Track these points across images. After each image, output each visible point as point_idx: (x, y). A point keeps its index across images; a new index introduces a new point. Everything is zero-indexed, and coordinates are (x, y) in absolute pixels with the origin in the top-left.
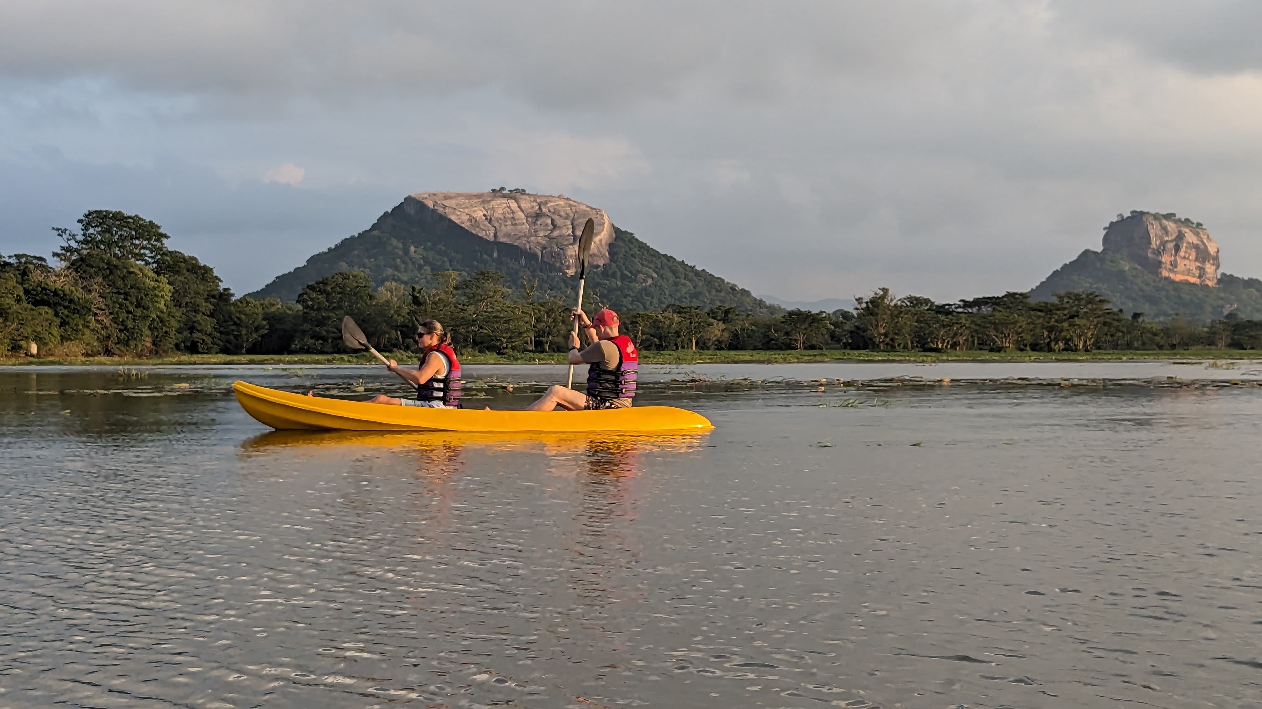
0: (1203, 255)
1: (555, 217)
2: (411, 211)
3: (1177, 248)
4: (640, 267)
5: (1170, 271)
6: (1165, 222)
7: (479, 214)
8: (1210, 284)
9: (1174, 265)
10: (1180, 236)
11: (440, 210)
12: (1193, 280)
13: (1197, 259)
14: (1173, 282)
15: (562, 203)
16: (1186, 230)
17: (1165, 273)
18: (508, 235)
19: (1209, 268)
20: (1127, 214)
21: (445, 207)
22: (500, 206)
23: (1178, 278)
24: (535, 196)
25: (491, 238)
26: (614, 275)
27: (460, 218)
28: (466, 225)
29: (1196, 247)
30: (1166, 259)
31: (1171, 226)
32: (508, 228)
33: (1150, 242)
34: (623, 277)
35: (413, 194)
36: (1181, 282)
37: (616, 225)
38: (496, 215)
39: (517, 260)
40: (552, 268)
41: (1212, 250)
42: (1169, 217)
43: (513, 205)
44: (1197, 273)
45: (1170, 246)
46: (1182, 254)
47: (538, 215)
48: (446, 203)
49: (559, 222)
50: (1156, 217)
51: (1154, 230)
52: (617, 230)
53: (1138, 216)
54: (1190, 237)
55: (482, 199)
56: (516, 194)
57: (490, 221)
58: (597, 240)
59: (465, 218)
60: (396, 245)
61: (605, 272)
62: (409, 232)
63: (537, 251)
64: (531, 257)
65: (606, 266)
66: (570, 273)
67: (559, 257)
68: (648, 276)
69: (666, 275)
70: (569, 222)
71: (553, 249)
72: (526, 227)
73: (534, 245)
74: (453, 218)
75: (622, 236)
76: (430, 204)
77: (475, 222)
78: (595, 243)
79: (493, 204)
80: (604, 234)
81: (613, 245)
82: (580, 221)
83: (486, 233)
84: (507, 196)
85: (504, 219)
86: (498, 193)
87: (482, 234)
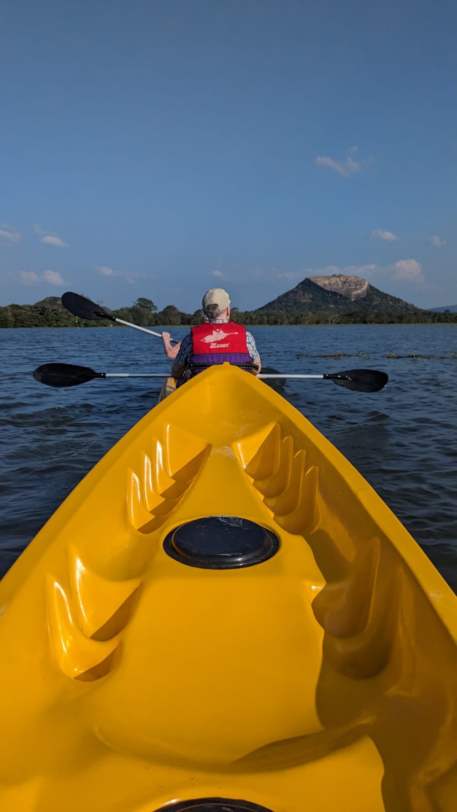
2: (307, 282)
4: (375, 298)
7: (327, 282)
11: (315, 282)
15: (354, 278)
18: (334, 289)
21: (316, 281)
22: (333, 280)
24: (346, 276)
25: (329, 290)
26: (367, 301)
27: (320, 283)
28: (322, 286)
32: (335, 287)
34: (370, 301)
35: (308, 277)
37: (372, 285)
38: (332, 283)
39: (337, 296)
40: (347, 299)
43: (338, 279)
47: (345, 282)
48: (317, 279)
49: (351, 284)
55: (328, 278)
56: (339, 276)
57: (330, 284)
58: (362, 289)
59: (322, 284)
60: (301, 293)
61: (364, 299)
62: (306, 289)
63: (343, 294)
64: (341, 295)
65: (365, 297)
66: (353, 300)
67: (350, 295)
68: (378, 300)
69: (384, 300)
70: (354, 284)
71: (348, 293)
72: (341, 286)
73: (342, 292)
74: (318, 284)
75: (371, 288)
76: (312, 280)
77: (325, 285)
78: (362, 290)
79: (332, 279)
80: (365, 288)
81: (367, 290)
82: (359, 283)
83: (328, 288)
84: (337, 277)
85: (334, 284)
86: (334, 276)
87: (327, 289)
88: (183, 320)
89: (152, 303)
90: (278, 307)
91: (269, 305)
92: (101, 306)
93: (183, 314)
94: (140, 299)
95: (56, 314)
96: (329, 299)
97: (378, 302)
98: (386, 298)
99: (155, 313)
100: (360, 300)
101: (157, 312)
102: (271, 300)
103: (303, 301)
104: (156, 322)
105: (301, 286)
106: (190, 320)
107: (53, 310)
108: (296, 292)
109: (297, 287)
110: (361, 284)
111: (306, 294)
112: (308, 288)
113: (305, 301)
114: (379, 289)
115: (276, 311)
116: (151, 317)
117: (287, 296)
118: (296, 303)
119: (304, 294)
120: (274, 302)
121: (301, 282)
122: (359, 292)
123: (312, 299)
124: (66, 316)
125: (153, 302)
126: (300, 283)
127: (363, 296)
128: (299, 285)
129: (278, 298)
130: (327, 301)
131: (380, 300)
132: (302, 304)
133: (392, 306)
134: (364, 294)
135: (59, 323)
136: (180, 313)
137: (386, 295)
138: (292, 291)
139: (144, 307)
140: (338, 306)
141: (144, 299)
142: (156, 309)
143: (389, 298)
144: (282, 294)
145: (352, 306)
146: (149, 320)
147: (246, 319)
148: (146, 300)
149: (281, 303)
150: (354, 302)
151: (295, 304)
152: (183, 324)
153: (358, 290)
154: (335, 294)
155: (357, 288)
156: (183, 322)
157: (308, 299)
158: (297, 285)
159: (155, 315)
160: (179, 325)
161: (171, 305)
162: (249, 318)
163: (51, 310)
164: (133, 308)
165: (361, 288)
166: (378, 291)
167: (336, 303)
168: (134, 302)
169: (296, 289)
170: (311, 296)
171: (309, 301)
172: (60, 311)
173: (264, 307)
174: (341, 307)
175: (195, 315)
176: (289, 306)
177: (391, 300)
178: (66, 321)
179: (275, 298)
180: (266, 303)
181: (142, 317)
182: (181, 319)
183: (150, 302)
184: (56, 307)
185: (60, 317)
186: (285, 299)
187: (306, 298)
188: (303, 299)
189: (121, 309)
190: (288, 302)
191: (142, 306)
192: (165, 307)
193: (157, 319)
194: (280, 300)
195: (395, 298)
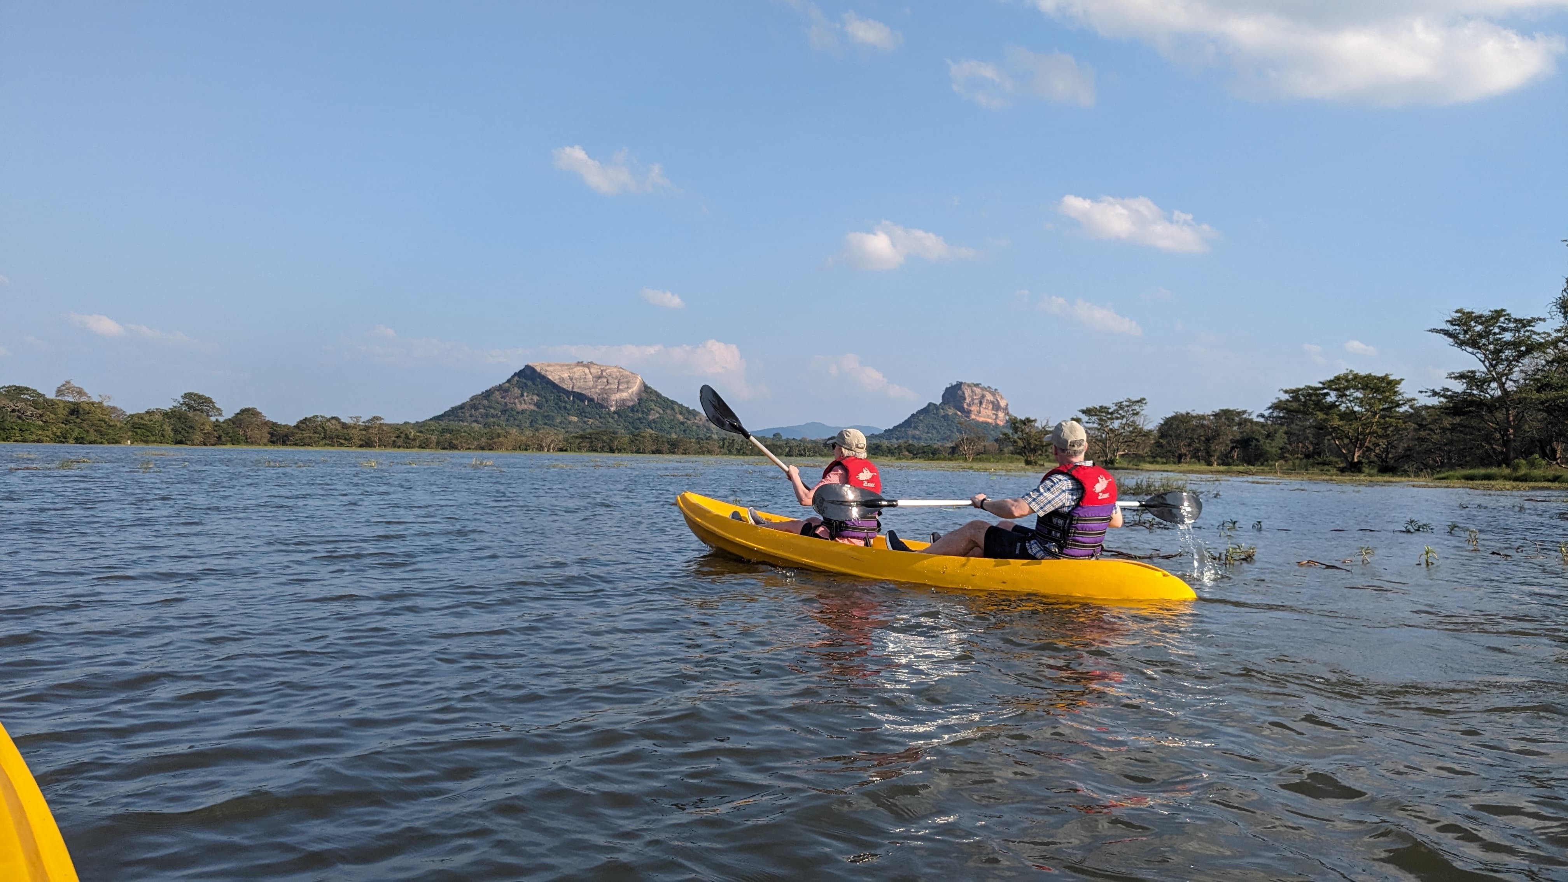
0: (996, 407)
1: (610, 378)
2: (528, 372)
3: (981, 403)
4: (653, 407)
5: (976, 415)
6: (975, 388)
7: (566, 375)
8: (1001, 424)
9: (979, 412)
10: (983, 396)
11: (543, 373)
12: (990, 421)
13: (993, 409)
14: (978, 421)
15: (615, 370)
16: (985, 393)
17: (973, 417)
18: (579, 387)
19: (1001, 414)
20: (954, 383)
21: (546, 371)
22: (578, 371)
23: (981, 419)
24: (601, 366)
25: (570, 389)
26: (637, 411)
27: (553, 377)
28: (556, 382)
29: (992, 402)
30: (974, 409)
31: (978, 391)
32: (581, 384)
33: (965, 399)
34: (643, 412)
35: (531, 364)
36: (983, 422)
37: (647, 383)
38: (576, 376)
39: (584, 402)
40: (602, 407)
41: (1003, 404)
42: (977, 385)
43: (587, 371)
44: (994, 417)
45: (976, 401)
46: (984, 406)
47: (600, 377)
48: (548, 368)
49: (610, 381)
50: (969, 385)
51: (967, 393)
52: (646, 387)
53: (959, 385)
54: (989, 397)
55: (569, 367)
56: (588, 366)
57: (571, 379)
58: (630, 391)
59: (557, 377)
60: (517, 391)
61: (633, 409)
62: (526, 385)
63: (595, 397)
64: (591, 400)
65: (633, 406)
66: (613, 409)
67: (607, 400)
68: (657, 412)
69: (669, 411)
70: (616, 381)
71: (605, 396)
72: (591, 384)
73: (593, 394)
74: (550, 377)
75: (646, 388)
76: (538, 369)
77: (562, 379)
78: (629, 393)
79: (575, 370)
80: (635, 388)
81: (639, 394)
82: (623, 381)
83: (568, 386)
84: (584, 366)
85: (581, 378)
86: (580, 364)
87: (565, 387)
88: (272, 435)
89: (213, 403)
90: (471, 416)
91: (454, 412)
92: (105, 404)
93: (275, 424)
94: (188, 395)
95: (19, 417)
96: (568, 407)
97: (657, 415)
98: (673, 409)
99: (217, 420)
100: (625, 412)
101: (221, 419)
102: (458, 403)
103: (520, 407)
104: (219, 438)
105: (516, 378)
106: (286, 436)
107: (13, 411)
108: (507, 391)
109: (508, 381)
110: (628, 382)
111: (525, 394)
112: (530, 383)
113: (524, 407)
114: (659, 391)
115: (466, 424)
116: (208, 428)
117: (489, 396)
118: (506, 411)
119: (522, 395)
120: (462, 407)
121: (517, 371)
122: (625, 395)
123: (538, 405)
124: (41, 423)
125: (214, 400)
126: (515, 374)
127: (631, 404)
128: (513, 377)
129: (471, 400)
130: (565, 408)
131: (661, 412)
132: (518, 413)
133: (682, 423)
134: (633, 400)
135: (26, 435)
136: (266, 423)
137: (673, 402)
138: (500, 388)
139: (195, 410)
140: (586, 419)
141: (195, 395)
142: (220, 415)
143: (677, 409)
144: (480, 393)
145: (611, 420)
146: (205, 434)
147: (397, 437)
148: (200, 397)
149: (476, 409)
150: (615, 412)
151: (504, 412)
152: (273, 442)
153: (622, 391)
154: (580, 397)
155: (621, 387)
156: (274, 439)
157: (530, 403)
158: (509, 377)
159: (217, 425)
160: (265, 445)
161: (251, 407)
162: (403, 436)
163: (9, 410)
164: (173, 412)
165: (628, 388)
166: (658, 395)
167: (581, 413)
168: (175, 400)
169: (507, 385)
170: (535, 398)
171: (532, 407)
172: (29, 413)
173: (442, 416)
174: (591, 421)
175: (297, 427)
176: (493, 416)
177: (681, 413)
178: (40, 433)
179: (466, 399)
180: (448, 408)
181: (191, 427)
182: (269, 433)
183: (208, 401)
184: (20, 405)
185: (29, 424)
186: (485, 402)
187: (526, 403)
188: (521, 403)
189: (147, 412)
190: (491, 407)
191: (190, 407)
192: (238, 411)
193: (221, 432)
194: (474, 404)
195: (687, 408)
